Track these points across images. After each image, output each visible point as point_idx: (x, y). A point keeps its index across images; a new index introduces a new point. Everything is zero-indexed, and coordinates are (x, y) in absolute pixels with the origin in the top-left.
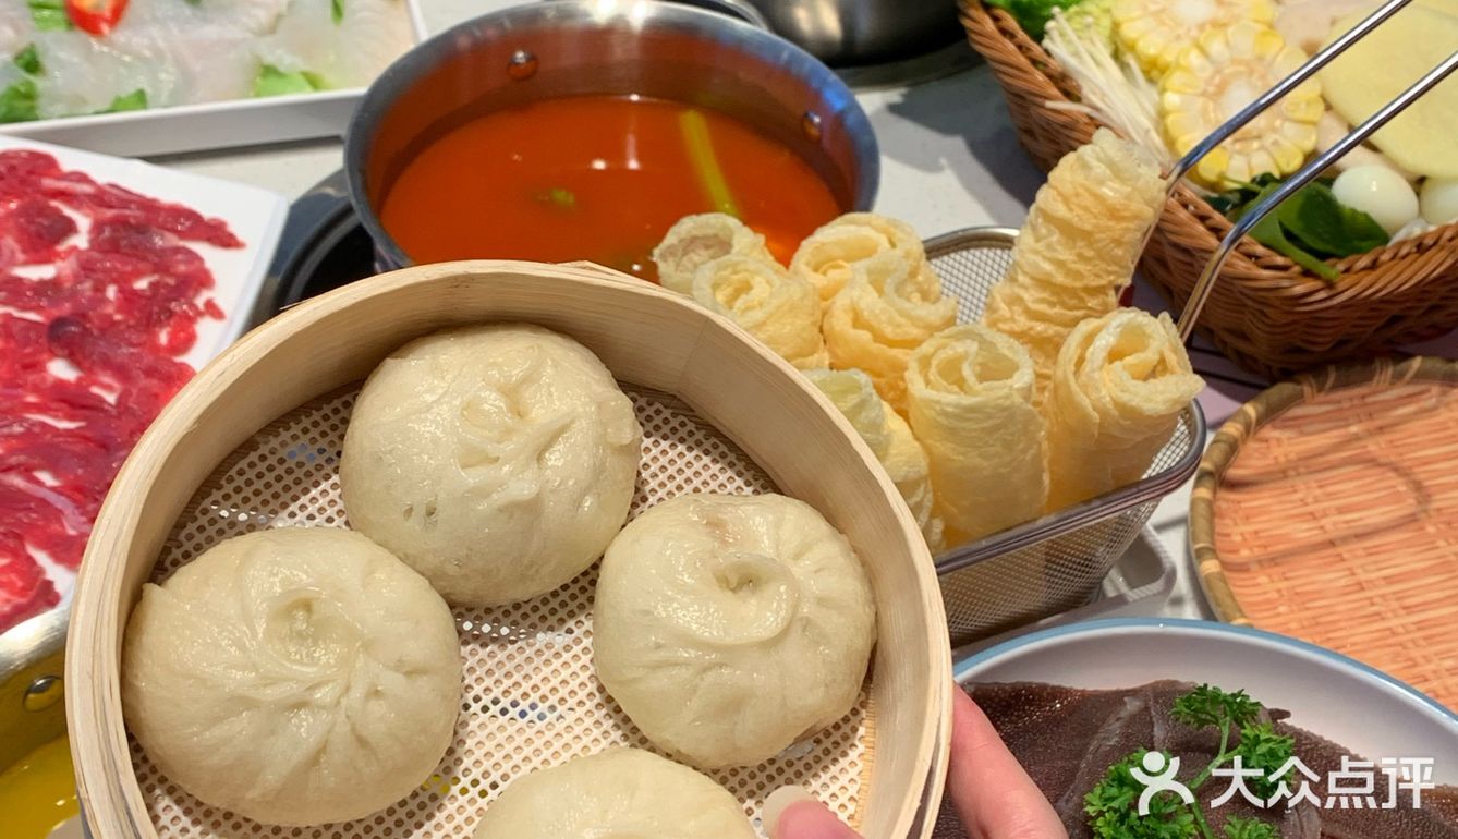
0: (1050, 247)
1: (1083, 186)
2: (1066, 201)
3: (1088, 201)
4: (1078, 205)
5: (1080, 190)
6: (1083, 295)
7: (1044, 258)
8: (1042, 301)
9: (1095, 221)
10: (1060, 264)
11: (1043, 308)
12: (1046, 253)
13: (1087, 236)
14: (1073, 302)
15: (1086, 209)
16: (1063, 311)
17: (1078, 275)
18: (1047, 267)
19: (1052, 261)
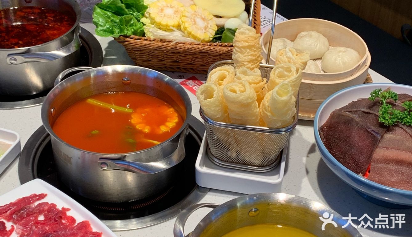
0: (248, 53)
1: (249, 36)
2: (247, 41)
3: (251, 39)
4: (250, 41)
5: (248, 37)
6: (257, 59)
7: (248, 56)
8: (252, 65)
9: (254, 42)
10: (251, 55)
11: (253, 66)
12: (248, 55)
13: (253, 46)
14: (256, 62)
15: (252, 40)
16: (255, 65)
17: (256, 55)
18: (250, 57)
19: (250, 56)
